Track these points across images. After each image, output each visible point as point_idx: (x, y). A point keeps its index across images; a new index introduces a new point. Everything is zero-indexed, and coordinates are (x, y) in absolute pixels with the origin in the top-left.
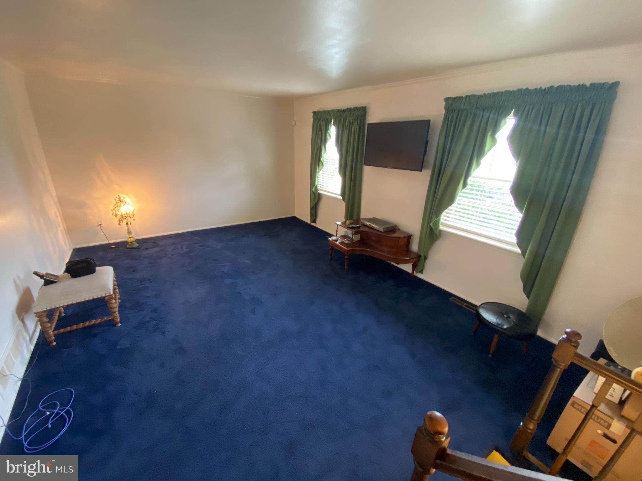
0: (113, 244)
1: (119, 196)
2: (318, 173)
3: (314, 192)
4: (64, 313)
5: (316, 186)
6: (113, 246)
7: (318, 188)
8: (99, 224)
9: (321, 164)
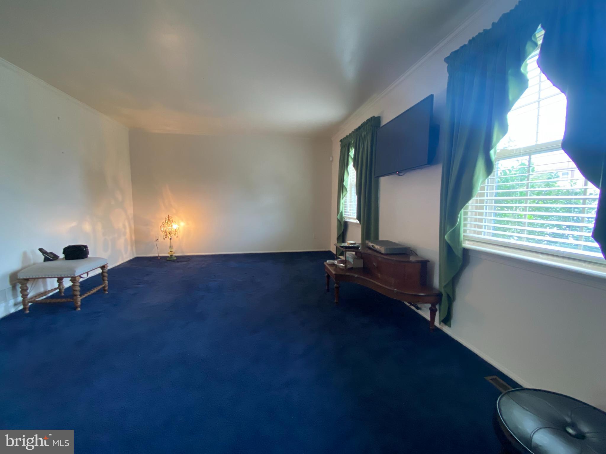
0: (160, 257)
1: (168, 215)
2: (342, 199)
3: (339, 220)
4: (64, 293)
5: (342, 212)
6: (159, 258)
7: (344, 216)
8: (157, 239)
9: (344, 190)
